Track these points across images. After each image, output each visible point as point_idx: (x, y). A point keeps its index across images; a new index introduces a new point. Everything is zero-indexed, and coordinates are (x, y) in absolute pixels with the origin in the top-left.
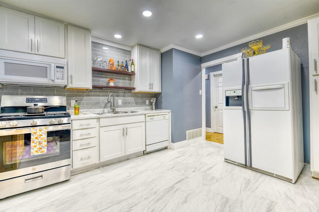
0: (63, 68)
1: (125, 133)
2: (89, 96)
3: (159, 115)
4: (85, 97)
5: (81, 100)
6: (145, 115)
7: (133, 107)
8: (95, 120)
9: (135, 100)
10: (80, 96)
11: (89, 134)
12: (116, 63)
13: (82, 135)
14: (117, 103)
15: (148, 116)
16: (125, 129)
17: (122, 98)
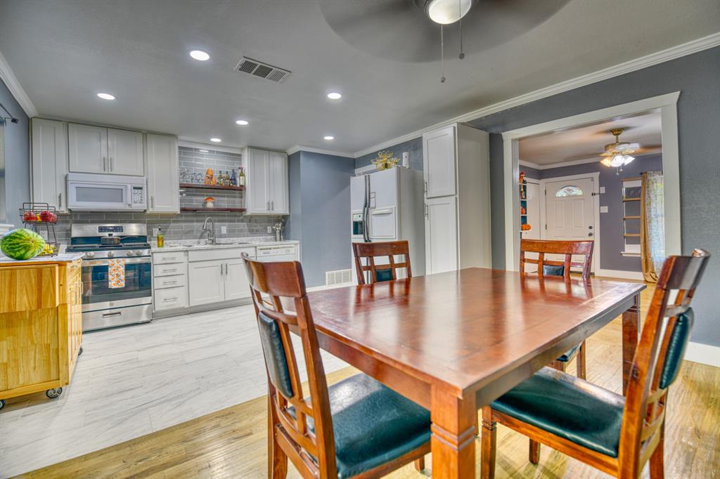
0: (141, 188)
1: (224, 271)
2: (177, 222)
3: (278, 248)
5: (167, 228)
6: (256, 247)
7: (245, 237)
8: (183, 253)
9: (248, 226)
10: (165, 222)
11: (174, 270)
12: (216, 175)
13: (165, 271)
14: (220, 231)
15: (261, 249)
16: (224, 267)
17: (227, 224)
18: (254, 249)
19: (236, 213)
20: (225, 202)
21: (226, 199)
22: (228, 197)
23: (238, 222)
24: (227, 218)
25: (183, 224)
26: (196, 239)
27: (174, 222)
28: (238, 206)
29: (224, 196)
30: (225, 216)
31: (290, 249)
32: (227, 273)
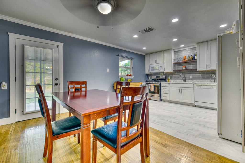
0: (162, 66)
1: (181, 91)
2: (175, 74)
3: (206, 85)
4: (173, 75)
5: (172, 76)
6: (194, 84)
7: (200, 80)
8: (168, 84)
9: (202, 75)
10: (172, 75)
11: (166, 89)
12: (187, 57)
13: (164, 88)
14: (189, 77)
15: (196, 85)
16: (180, 90)
17: (192, 75)
18: (193, 85)
19: (194, 71)
20: (190, 67)
21: (192, 65)
22: (192, 64)
23: (197, 74)
24: (192, 73)
25: (177, 75)
26: (180, 80)
27: (174, 75)
28: (194, 68)
29: (191, 65)
30: (191, 72)
31: (213, 86)
32: (181, 92)
